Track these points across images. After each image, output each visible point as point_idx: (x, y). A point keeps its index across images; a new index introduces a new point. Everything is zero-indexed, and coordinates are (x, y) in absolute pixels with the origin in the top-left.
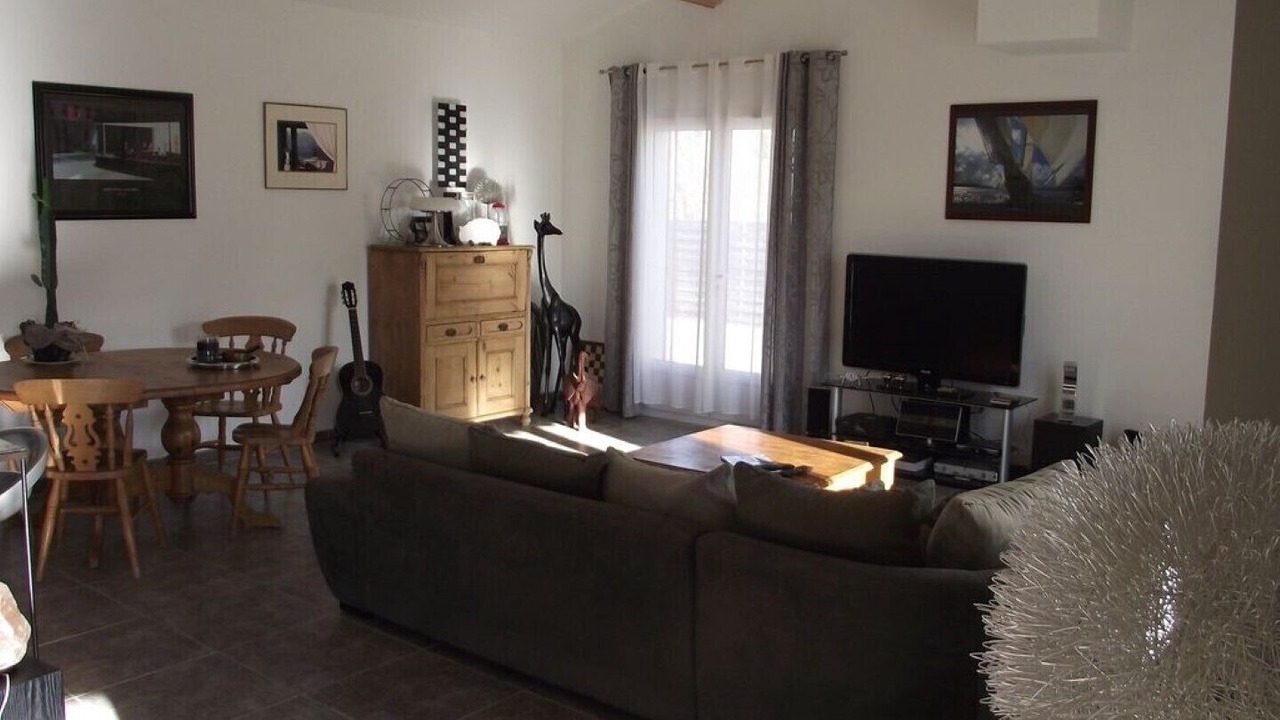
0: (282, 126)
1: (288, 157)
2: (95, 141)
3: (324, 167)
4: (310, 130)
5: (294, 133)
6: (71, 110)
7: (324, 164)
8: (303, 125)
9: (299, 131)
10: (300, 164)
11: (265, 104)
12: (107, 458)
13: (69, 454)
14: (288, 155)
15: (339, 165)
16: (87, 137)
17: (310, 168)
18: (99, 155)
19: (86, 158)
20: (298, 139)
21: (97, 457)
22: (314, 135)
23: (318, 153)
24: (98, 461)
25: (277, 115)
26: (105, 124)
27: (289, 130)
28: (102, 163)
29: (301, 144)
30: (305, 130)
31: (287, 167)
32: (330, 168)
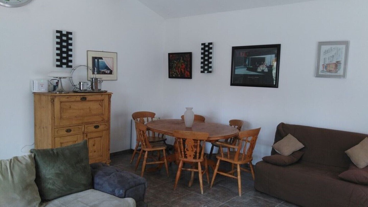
0: (94, 58)
1: (96, 70)
2: (247, 63)
3: (109, 72)
4: (104, 60)
5: (98, 61)
6: (241, 53)
7: (109, 71)
8: (101, 58)
9: (100, 60)
10: (101, 72)
11: (87, 51)
12: (196, 156)
13: (186, 153)
14: (96, 68)
15: (114, 71)
16: (245, 61)
17: (104, 73)
18: (248, 67)
19: (244, 68)
20: (100, 63)
21: (194, 155)
22: (105, 62)
23: (107, 68)
24: (194, 156)
25: (92, 55)
26: (250, 57)
27: (96, 60)
28: (249, 69)
29: (100, 65)
30: (102, 60)
31: (96, 73)
32: (111, 73)
